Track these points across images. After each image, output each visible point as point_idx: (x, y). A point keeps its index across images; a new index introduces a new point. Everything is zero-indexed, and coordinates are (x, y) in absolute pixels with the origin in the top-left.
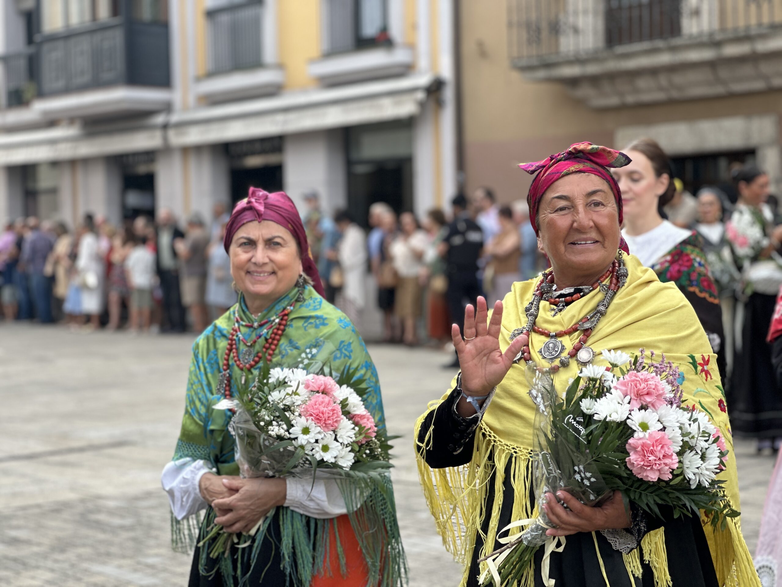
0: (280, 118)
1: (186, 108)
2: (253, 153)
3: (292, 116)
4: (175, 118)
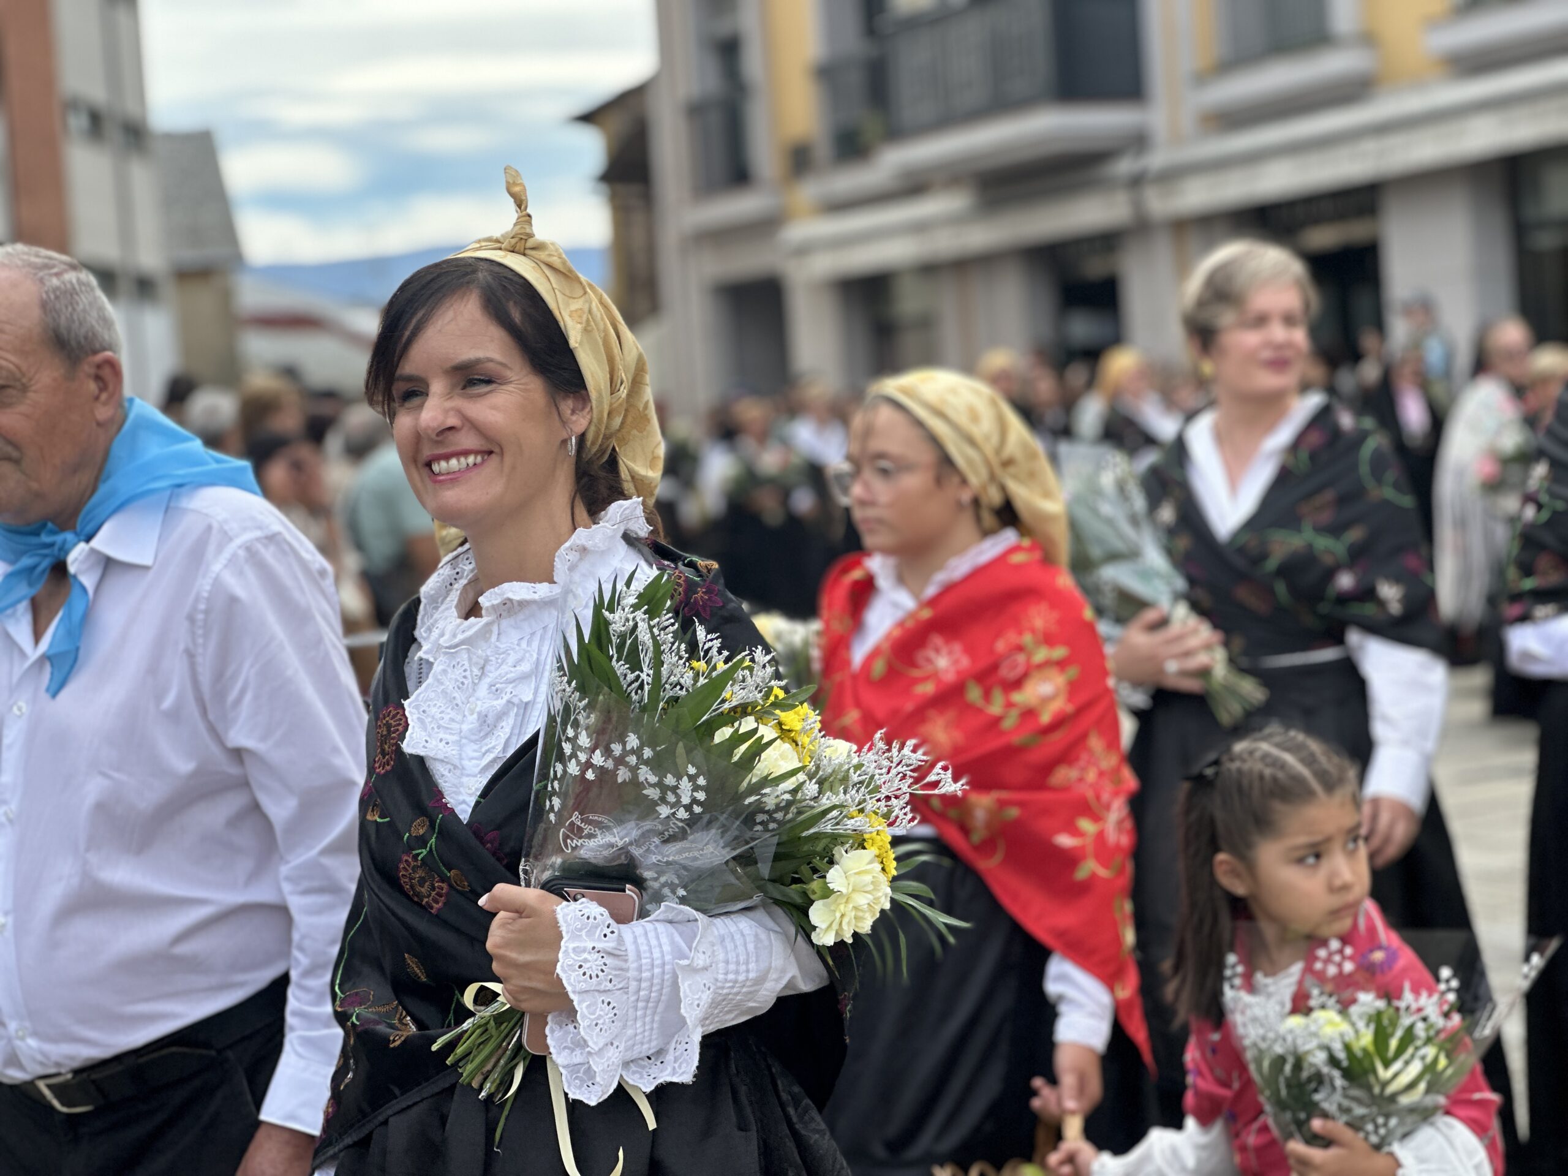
0: (1370, 146)
1: (1176, 139)
2: (1316, 220)
4: (1157, 159)
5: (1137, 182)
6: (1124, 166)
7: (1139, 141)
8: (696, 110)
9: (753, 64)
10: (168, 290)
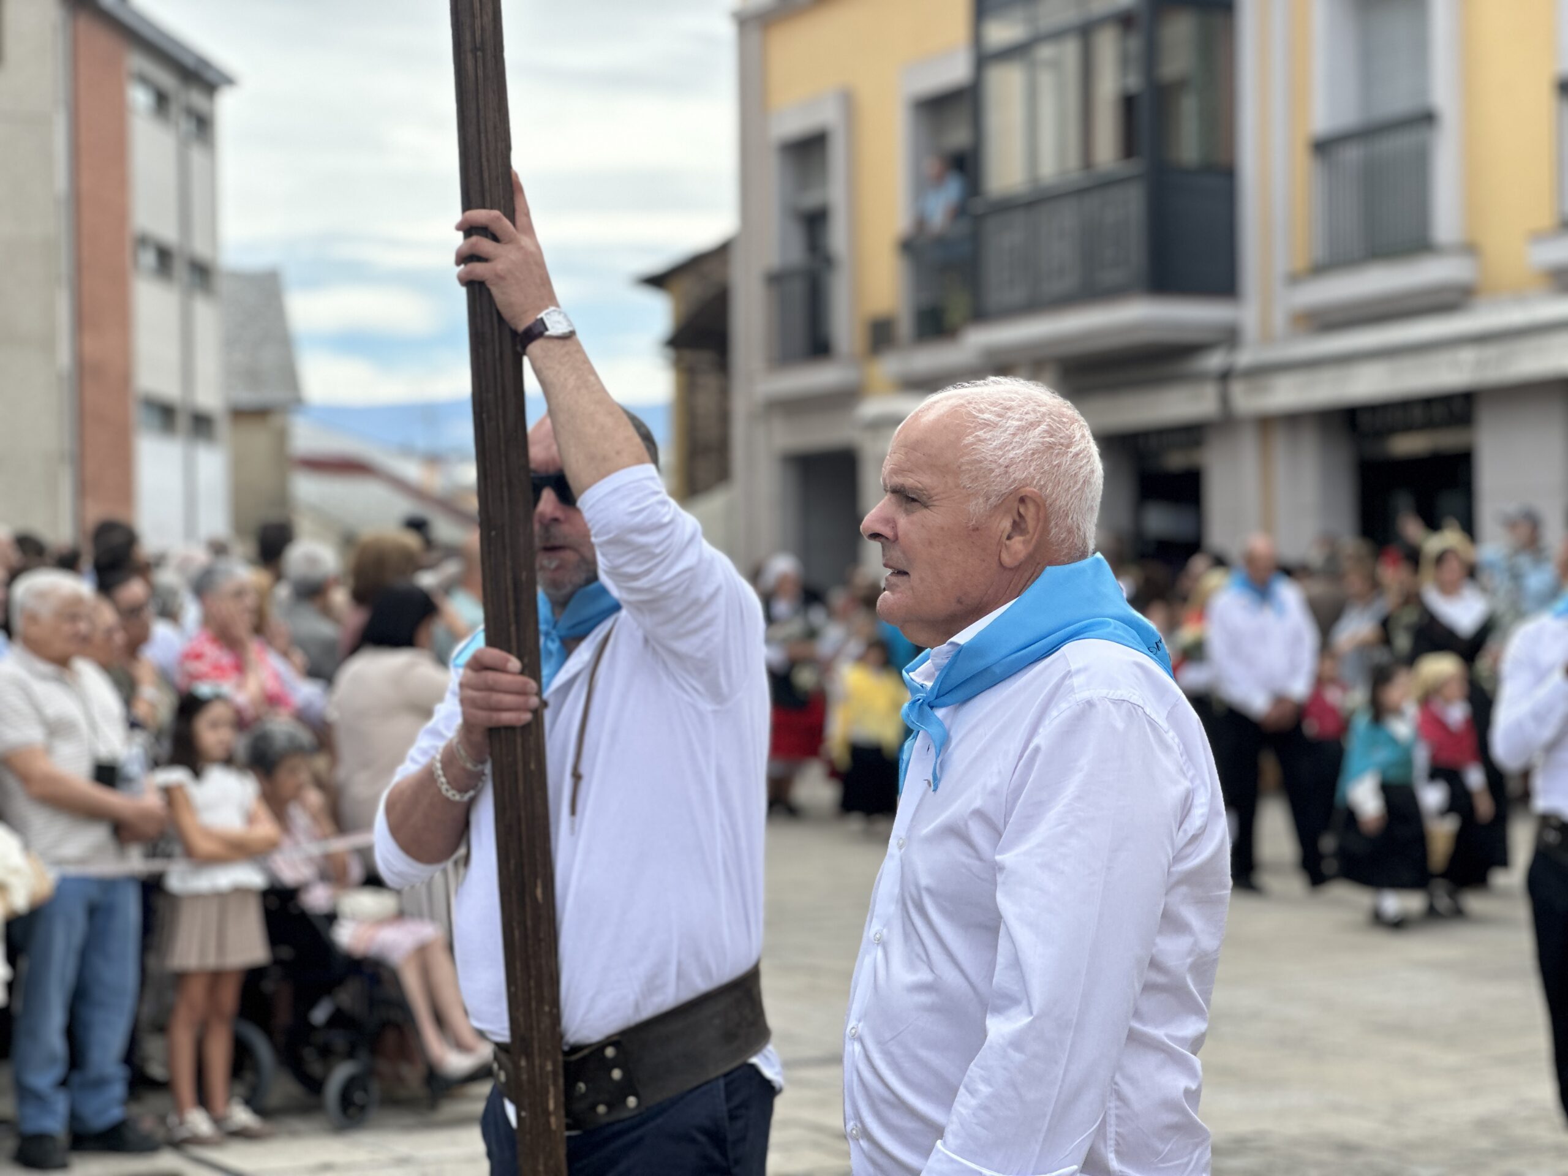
0: (1468, 355)
1: (1267, 338)
2: (1409, 428)
3: (1490, 352)
4: (1245, 358)
5: (1225, 376)
6: (1214, 361)
7: (1230, 337)
8: (776, 279)
9: (838, 238)
10: (223, 428)
